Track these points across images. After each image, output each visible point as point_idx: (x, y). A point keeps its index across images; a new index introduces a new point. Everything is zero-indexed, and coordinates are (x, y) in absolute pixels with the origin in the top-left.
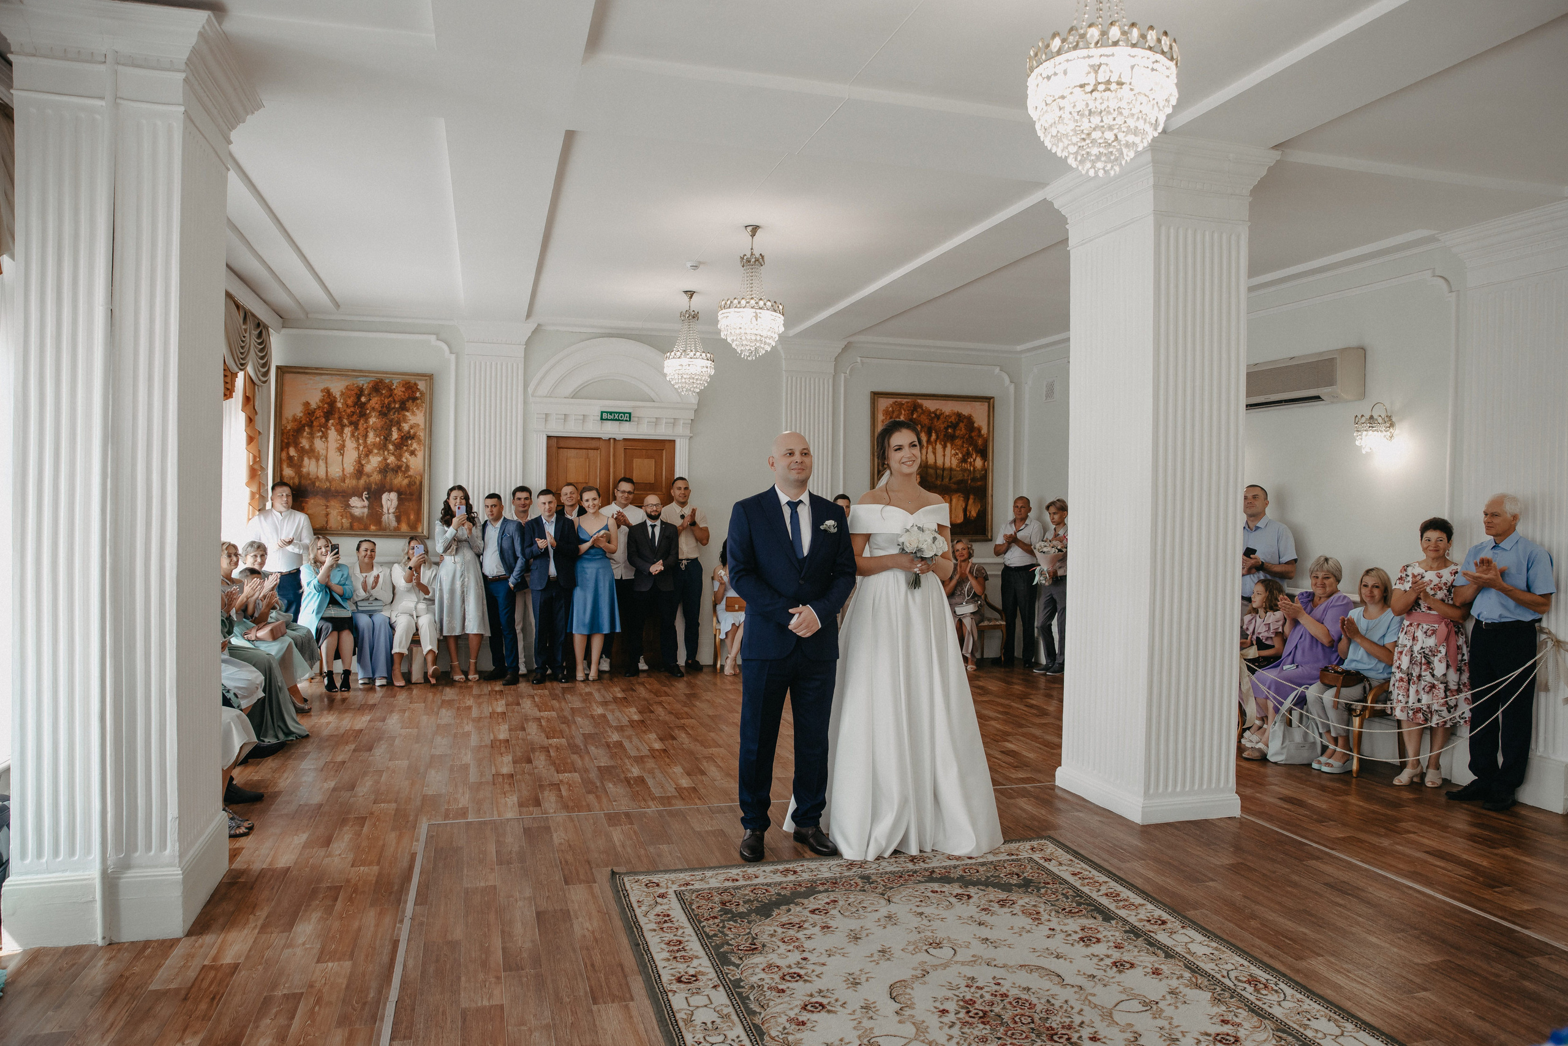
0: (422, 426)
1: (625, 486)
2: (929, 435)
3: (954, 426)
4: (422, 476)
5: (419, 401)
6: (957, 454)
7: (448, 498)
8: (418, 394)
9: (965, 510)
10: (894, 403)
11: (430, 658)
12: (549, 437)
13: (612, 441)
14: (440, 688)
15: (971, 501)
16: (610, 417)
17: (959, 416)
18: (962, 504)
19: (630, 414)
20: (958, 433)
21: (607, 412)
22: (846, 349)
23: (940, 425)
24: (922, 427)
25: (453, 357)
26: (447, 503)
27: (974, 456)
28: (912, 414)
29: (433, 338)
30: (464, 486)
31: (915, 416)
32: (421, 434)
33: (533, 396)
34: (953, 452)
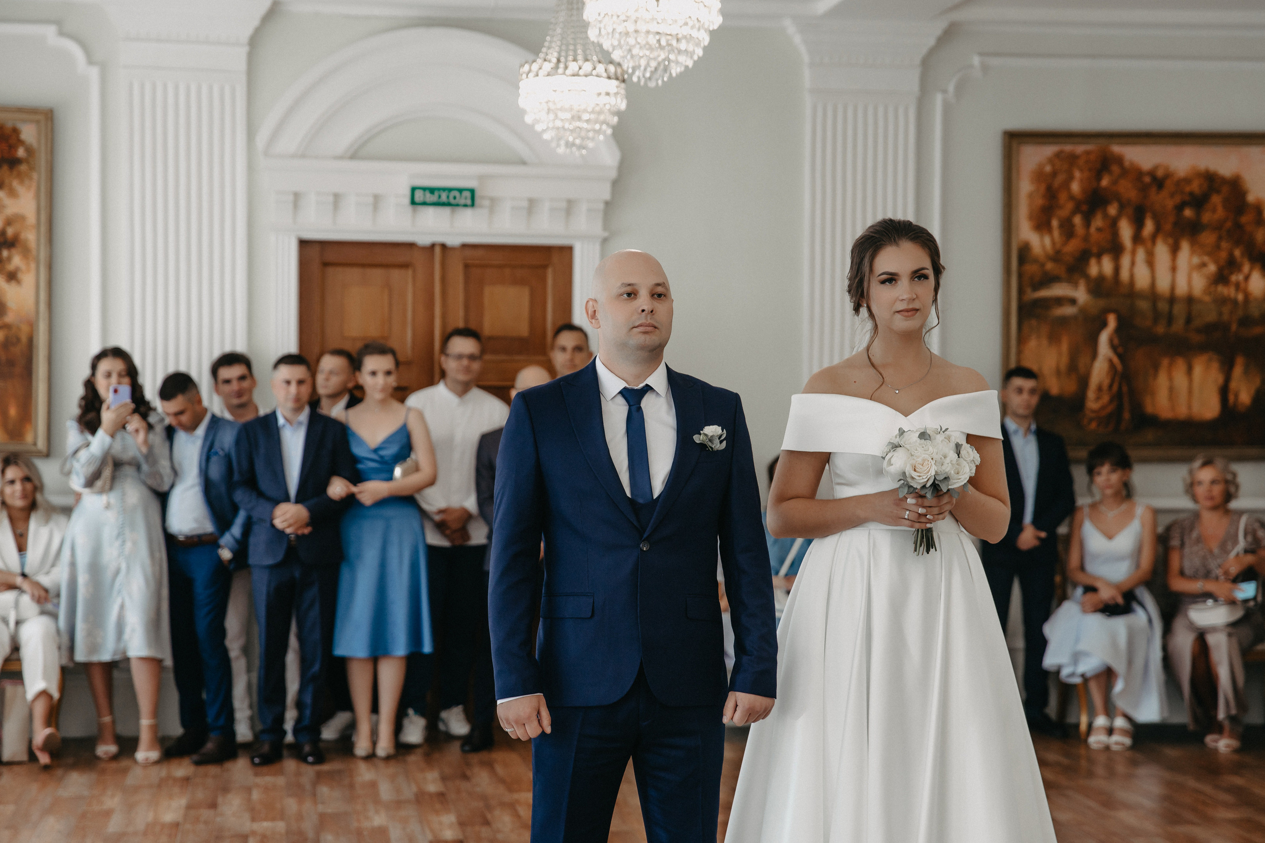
0: (31, 218)
1: (462, 346)
2: (1138, 224)
3: (1199, 202)
4: (32, 325)
5: (23, 167)
6: (1204, 265)
7: (93, 374)
8: (21, 152)
9: (1224, 391)
10: (1058, 155)
11: (40, 710)
12: (303, 244)
13: (438, 250)
14: (59, 772)
15: (1238, 371)
16: (429, 198)
17: (1211, 180)
18: (1215, 377)
19: (472, 191)
20: (1206, 217)
21: (424, 189)
22: (949, 35)
23: (1165, 201)
24: (1122, 207)
25: (94, 73)
26: (90, 385)
27: (1246, 268)
28: (1099, 177)
29: (49, 32)
30: (125, 346)
31: (1105, 182)
32: (30, 237)
33: (266, 154)
34: (1196, 260)
